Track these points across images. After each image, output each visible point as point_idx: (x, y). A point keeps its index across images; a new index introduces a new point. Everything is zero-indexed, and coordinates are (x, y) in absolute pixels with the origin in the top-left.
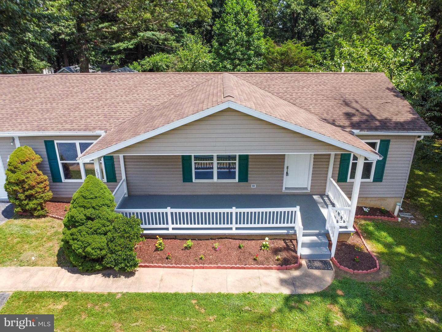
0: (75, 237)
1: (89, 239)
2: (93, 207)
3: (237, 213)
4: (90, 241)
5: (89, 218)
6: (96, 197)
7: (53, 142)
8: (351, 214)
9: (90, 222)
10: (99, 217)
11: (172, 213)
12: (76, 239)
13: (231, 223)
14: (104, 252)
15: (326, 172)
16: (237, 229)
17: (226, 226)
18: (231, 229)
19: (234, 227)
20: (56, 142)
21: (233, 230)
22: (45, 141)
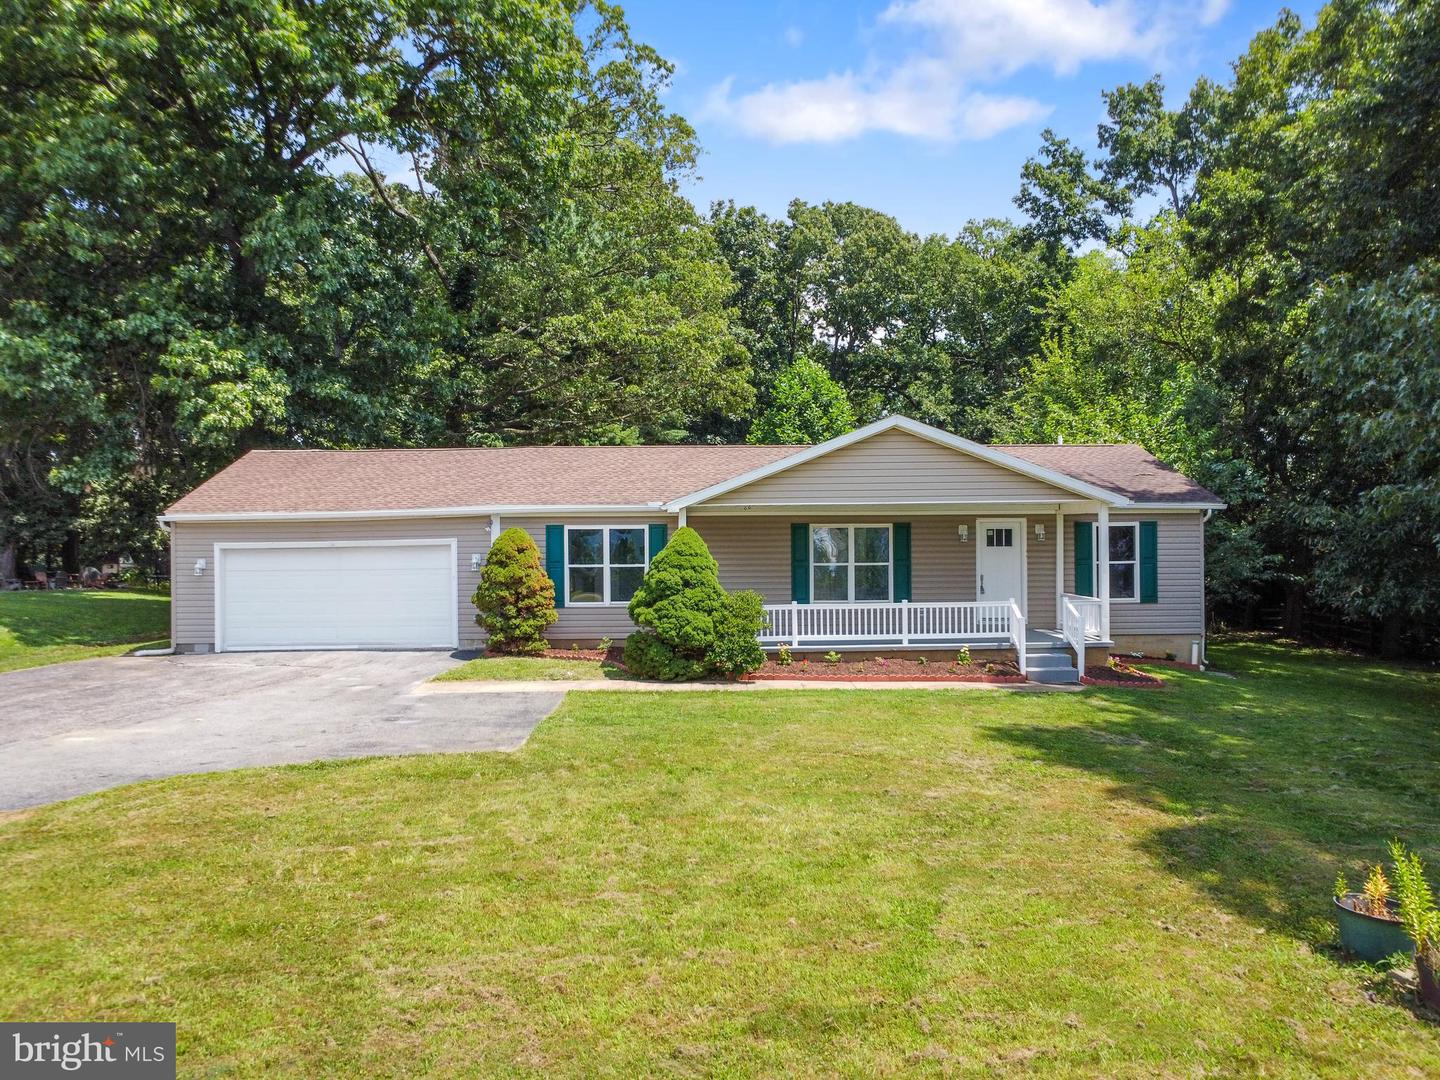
0: (664, 612)
1: (688, 614)
2: (693, 568)
3: (909, 610)
4: (690, 617)
5: (687, 584)
6: (697, 554)
7: (561, 528)
8: (1103, 612)
9: (688, 591)
10: (702, 584)
11: (799, 612)
12: (666, 616)
13: (901, 632)
14: (710, 638)
15: (1052, 584)
16: (911, 642)
17: (891, 637)
18: (900, 642)
19: (905, 639)
20: (567, 528)
21: (905, 644)
22: (548, 528)
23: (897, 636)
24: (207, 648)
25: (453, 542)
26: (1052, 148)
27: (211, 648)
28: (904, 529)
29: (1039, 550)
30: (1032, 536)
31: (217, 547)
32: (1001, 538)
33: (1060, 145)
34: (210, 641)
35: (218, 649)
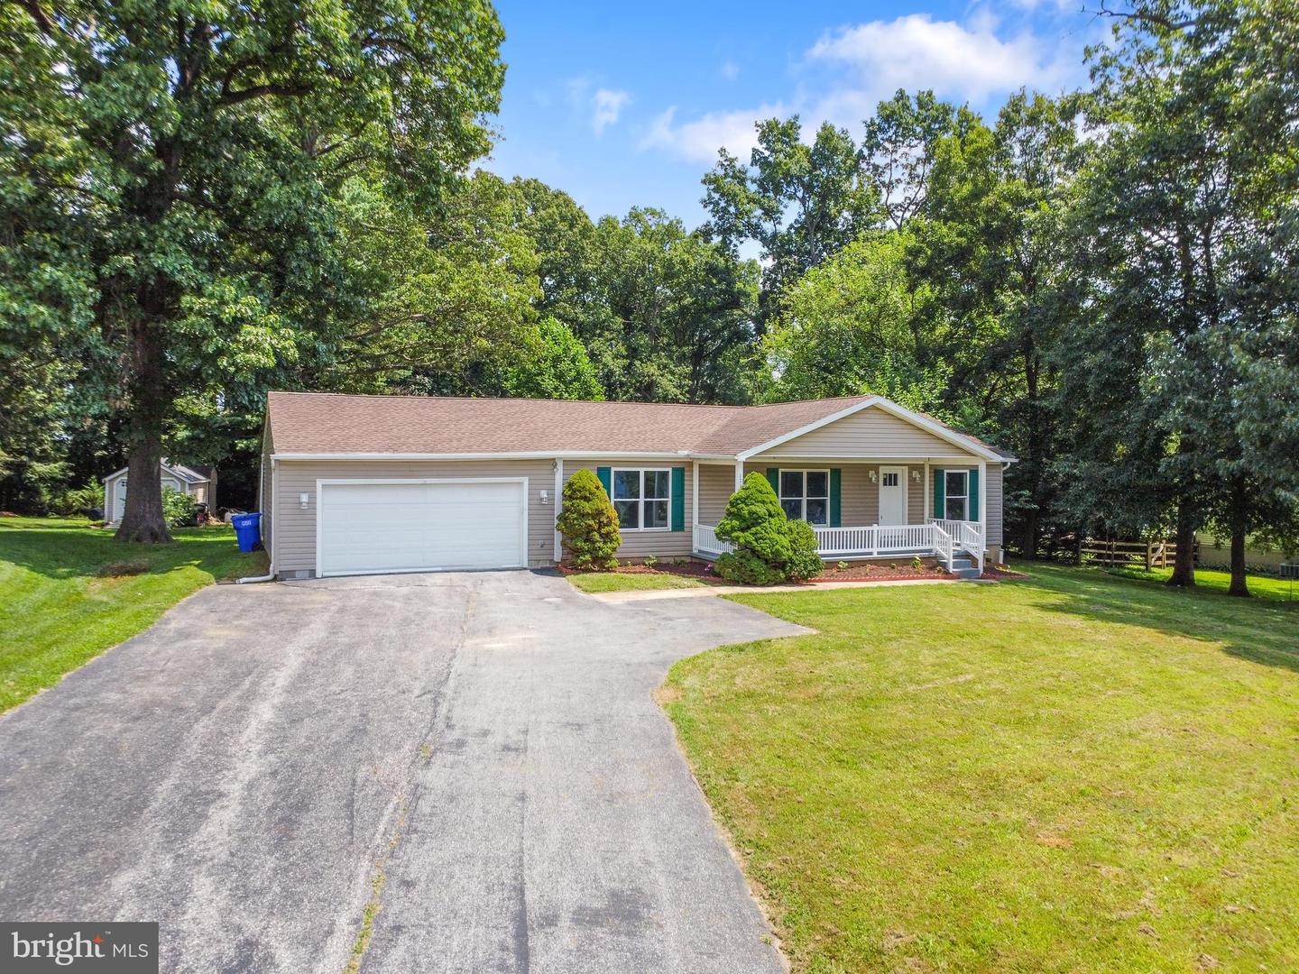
0: (759, 535)
3: (877, 531)
7: (609, 470)
12: (761, 538)
13: (873, 547)
14: (789, 553)
16: (879, 553)
17: (867, 550)
18: (871, 554)
19: (875, 552)
20: (613, 469)
21: (875, 555)
22: (599, 469)
23: (870, 550)
24: (307, 574)
25: (525, 480)
26: (726, 163)
27: (312, 574)
28: (837, 472)
29: (915, 486)
30: (912, 480)
31: (319, 483)
32: (891, 480)
33: (732, 161)
34: (310, 567)
35: (319, 575)
